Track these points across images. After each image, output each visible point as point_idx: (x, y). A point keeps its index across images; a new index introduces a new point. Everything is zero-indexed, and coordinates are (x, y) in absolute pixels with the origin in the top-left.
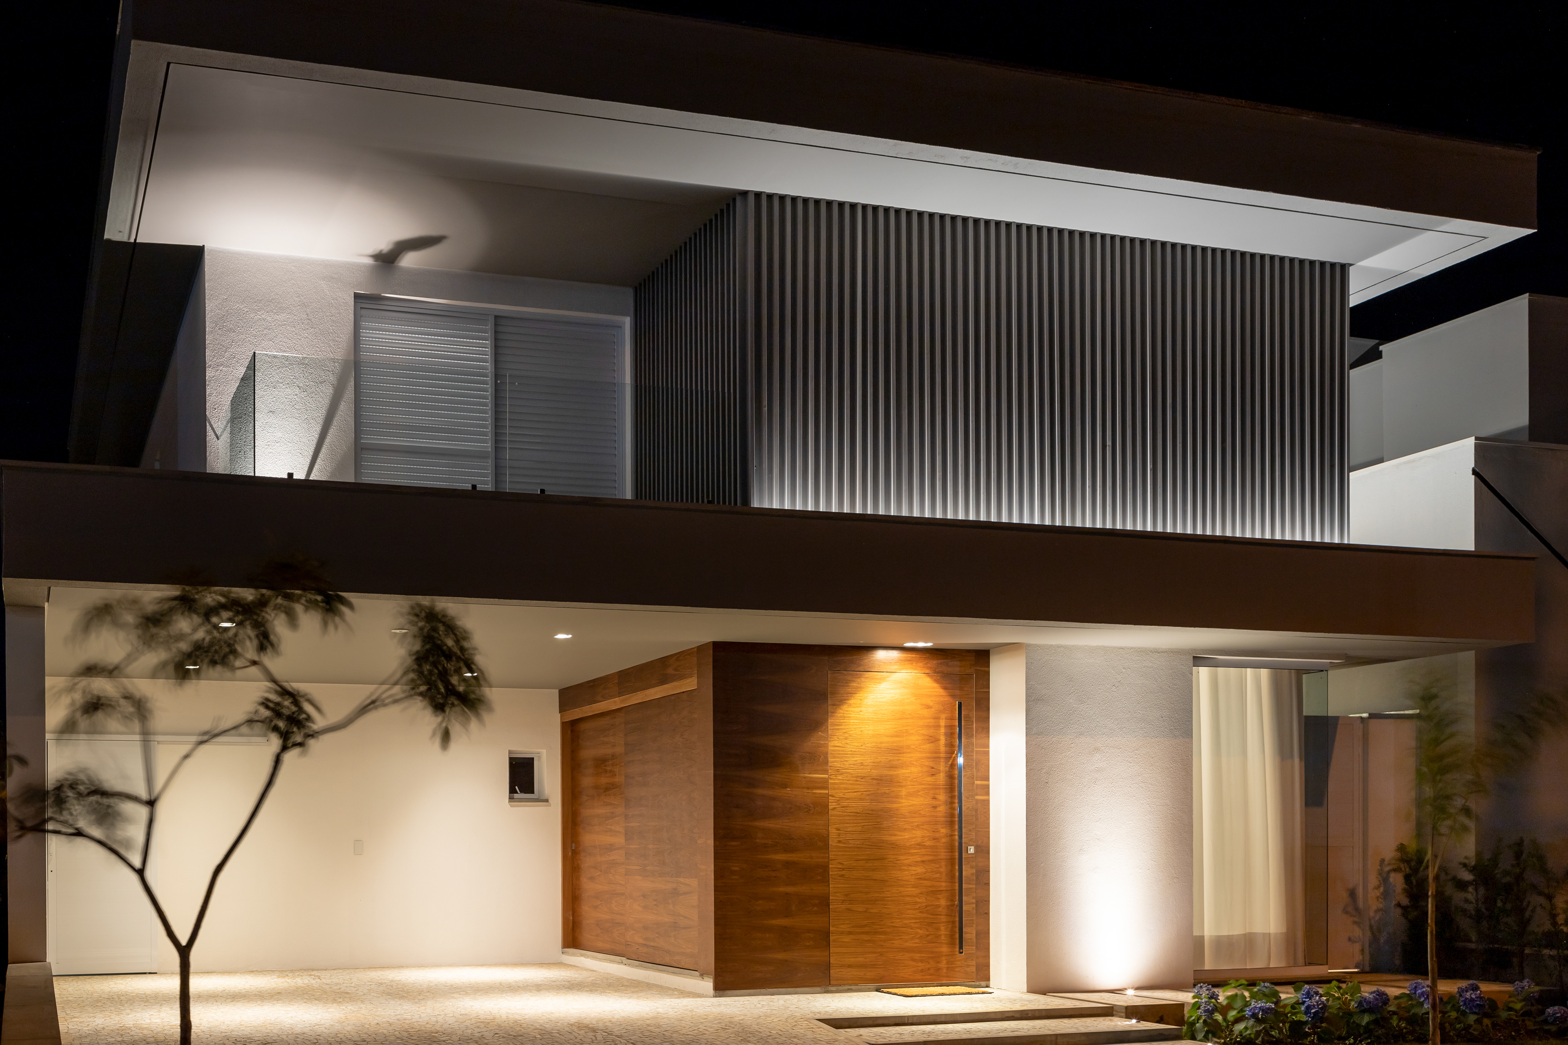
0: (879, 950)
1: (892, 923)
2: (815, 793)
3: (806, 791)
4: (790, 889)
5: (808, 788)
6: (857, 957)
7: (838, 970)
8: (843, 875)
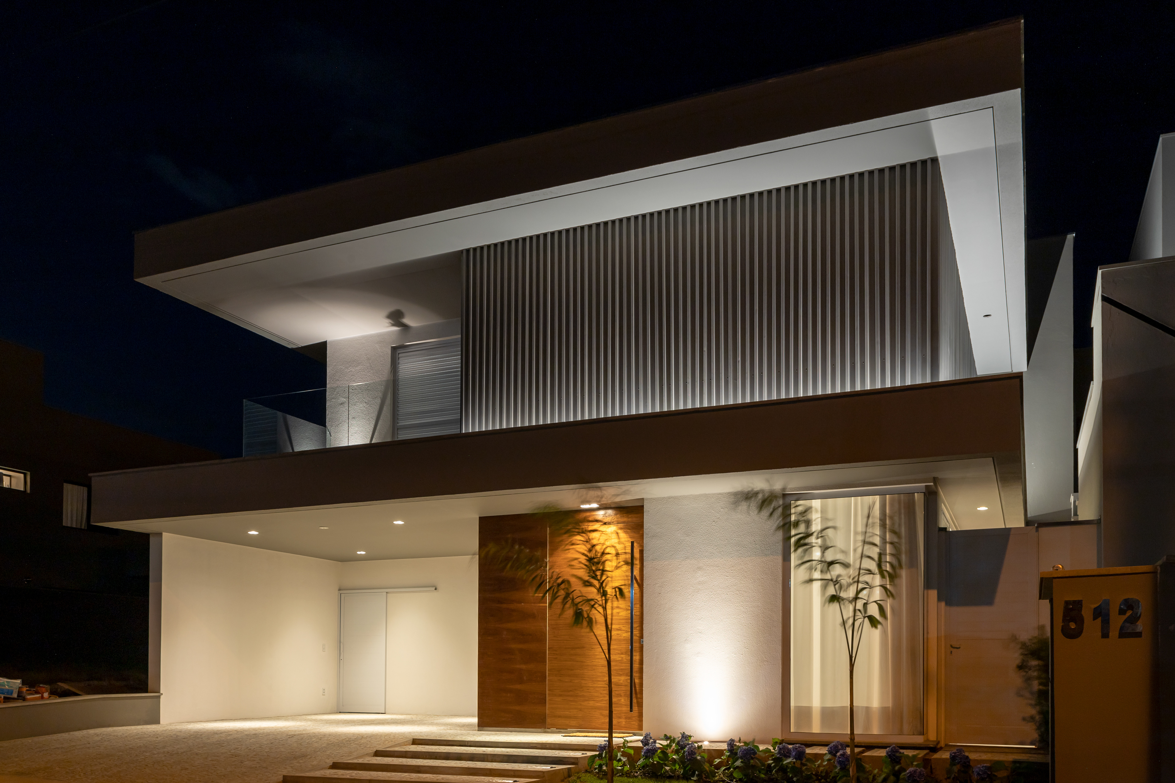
0: (580, 707)
1: (588, 689)
2: (539, 606)
3: (533, 604)
4: (523, 667)
5: (534, 603)
6: (565, 711)
7: (552, 719)
8: (557, 658)
